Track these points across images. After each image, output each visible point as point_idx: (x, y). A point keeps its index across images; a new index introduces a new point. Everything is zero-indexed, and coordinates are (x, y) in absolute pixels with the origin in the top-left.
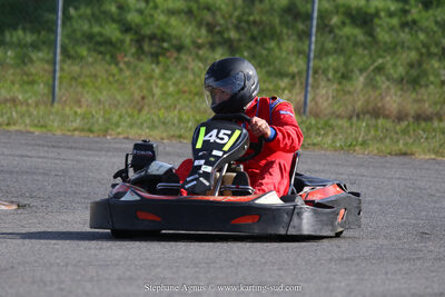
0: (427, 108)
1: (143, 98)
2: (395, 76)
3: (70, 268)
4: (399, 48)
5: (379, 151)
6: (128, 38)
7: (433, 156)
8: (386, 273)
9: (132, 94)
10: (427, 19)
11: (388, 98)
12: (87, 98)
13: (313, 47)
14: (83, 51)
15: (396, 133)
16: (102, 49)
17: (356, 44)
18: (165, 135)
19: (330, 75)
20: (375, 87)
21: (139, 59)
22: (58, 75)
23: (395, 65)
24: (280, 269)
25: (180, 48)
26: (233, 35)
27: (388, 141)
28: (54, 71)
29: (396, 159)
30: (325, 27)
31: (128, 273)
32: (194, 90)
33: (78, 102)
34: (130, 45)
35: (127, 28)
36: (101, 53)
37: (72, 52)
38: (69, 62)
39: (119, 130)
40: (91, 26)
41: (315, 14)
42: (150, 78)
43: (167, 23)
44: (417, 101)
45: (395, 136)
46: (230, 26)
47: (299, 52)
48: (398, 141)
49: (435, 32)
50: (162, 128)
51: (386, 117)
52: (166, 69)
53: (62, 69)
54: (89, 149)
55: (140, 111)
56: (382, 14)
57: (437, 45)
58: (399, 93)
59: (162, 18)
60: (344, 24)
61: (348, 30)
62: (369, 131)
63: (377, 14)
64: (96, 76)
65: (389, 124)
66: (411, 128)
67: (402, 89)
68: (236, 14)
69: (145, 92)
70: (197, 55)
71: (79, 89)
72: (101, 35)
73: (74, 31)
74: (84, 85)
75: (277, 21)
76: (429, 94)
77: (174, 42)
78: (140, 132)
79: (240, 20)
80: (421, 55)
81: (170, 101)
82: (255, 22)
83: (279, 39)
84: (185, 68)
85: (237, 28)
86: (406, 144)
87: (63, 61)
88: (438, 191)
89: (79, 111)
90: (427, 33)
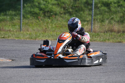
1: (46, 29)
2: (117, 20)
3: (27, 77)
4: (117, 13)
5: (113, 41)
6: (41, 12)
9: (43, 28)
11: (115, 27)
12: (30, 29)
13: (93, 13)
14: (29, 16)
16: (34, 15)
17: (105, 12)
18: (52, 39)
19: (98, 20)
20: (111, 24)
21: (44, 18)
22: (22, 23)
23: (116, 17)
24: (86, 76)
25: (56, 14)
26: (71, 10)
27: (115, 39)
28: (21, 22)
29: (118, 43)
30: (96, 7)
32: (60, 26)
33: (28, 30)
34: (42, 14)
35: (41, 9)
36: (34, 16)
37: (26, 17)
38: (25, 19)
39: (40, 38)
41: (94, 4)
42: (48, 23)
43: (52, 7)
44: (123, 27)
46: (70, 8)
47: (89, 14)
48: (118, 39)
50: (51, 37)
51: (115, 32)
52: (52, 20)
53: (23, 21)
54: (31, 44)
55: (45, 32)
56: (112, 3)
58: (118, 25)
60: (102, 6)
61: (103, 8)
62: (110, 36)
63: (111, 3)
64: (32, 23)
65: (115, 34)
66: (122, 35)
67: (118, 24)
68: (71, 4)
69: (46, 27)
70: (61, 16)
71: (28, 27)
72: (34, 11)
73: (26, 11)
74: (29, 25)
75: (83, 6)
77: (54, 13)
79: (72, 6)
81: (54, 29)
82: (77, 7)
83: (84, 11)
84: (58, 20)
85: (72, 8)
86: (120, 39)
87: (23, 19)
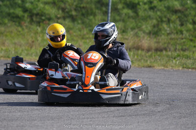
0: (161, 45)
7: (163, 68)
8: (138, 122)
10: (161, 5)
15: (147, 57)
31: (22, 124)
40: (9, 10)
45: (146, 59)
49: (164, 11)
57: (165, 17)
59: (41, 5)
76: (162, 39)
78: (31, 57)
80: (158, 21)
88: (164, 83)
89: (4, 48)
90: (161, 12)
